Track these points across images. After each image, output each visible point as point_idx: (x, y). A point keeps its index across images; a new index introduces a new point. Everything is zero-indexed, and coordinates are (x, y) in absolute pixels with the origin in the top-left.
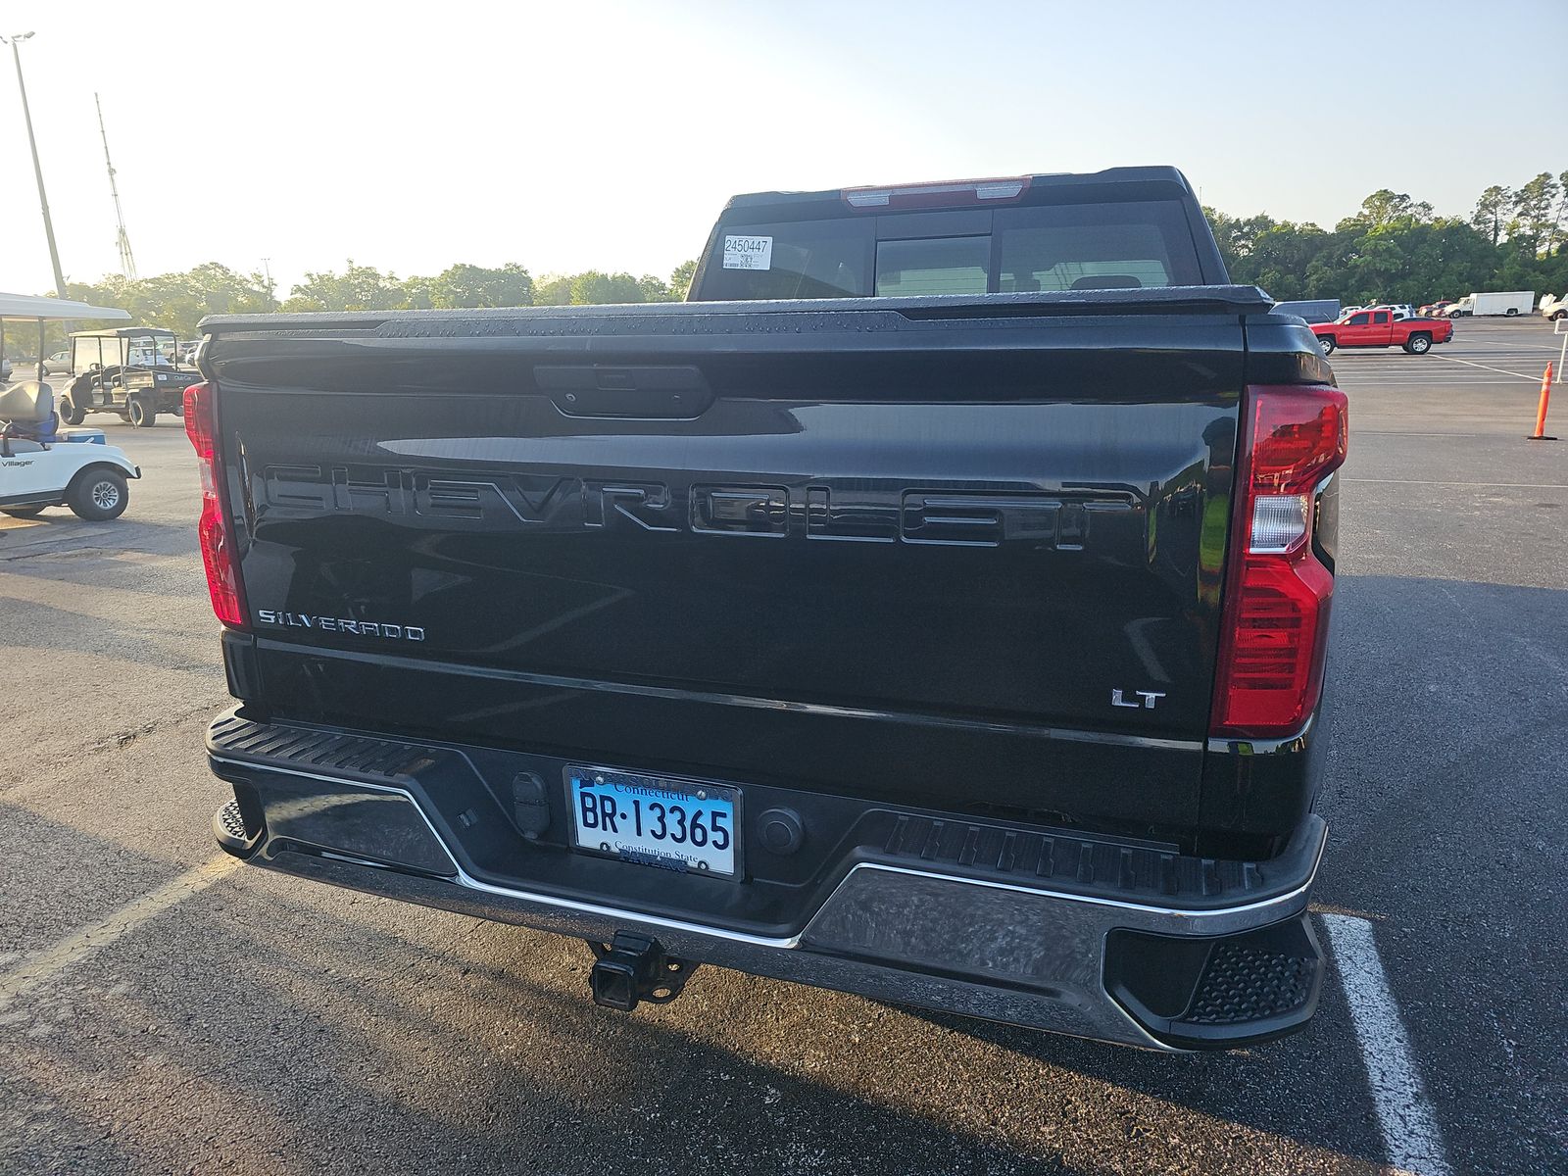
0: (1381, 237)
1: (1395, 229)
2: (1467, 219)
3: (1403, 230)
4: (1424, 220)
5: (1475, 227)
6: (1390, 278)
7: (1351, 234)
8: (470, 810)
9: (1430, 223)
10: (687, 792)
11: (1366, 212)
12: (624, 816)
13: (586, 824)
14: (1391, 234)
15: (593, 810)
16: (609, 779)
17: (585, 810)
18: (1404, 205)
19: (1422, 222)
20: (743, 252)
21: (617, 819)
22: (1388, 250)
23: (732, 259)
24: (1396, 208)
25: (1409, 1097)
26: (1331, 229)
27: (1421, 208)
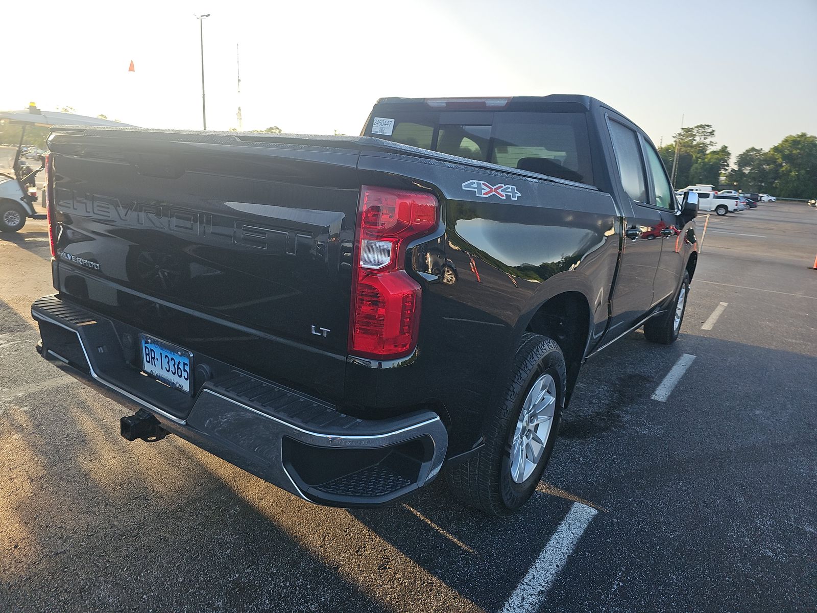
8: (105, 346)
10: (175, 351)
12: (157, 359)
13: (147, 361)
15: (148, 355)
16: (153, 342)
17: (146, 354)
20: (381, 126)
21: (155, 360)
23: (376, 129)
25: (537, 591)
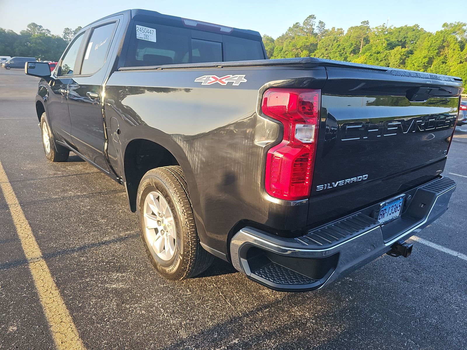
0: (36, 38)
1: (40, 37)
2: (62, 37)
3: (43, 37)
4: (49, 35)
5: (64, 40)
6: (43, 52)
7: (26, 36)
9: (51, 36)
11: (29, 29)
14: (39, 38)
18: (41, 29)
19: (48, 35)
22: (40, 43)
24: (39, 30)
26: (19, 34)
27: (47, 31)
